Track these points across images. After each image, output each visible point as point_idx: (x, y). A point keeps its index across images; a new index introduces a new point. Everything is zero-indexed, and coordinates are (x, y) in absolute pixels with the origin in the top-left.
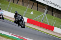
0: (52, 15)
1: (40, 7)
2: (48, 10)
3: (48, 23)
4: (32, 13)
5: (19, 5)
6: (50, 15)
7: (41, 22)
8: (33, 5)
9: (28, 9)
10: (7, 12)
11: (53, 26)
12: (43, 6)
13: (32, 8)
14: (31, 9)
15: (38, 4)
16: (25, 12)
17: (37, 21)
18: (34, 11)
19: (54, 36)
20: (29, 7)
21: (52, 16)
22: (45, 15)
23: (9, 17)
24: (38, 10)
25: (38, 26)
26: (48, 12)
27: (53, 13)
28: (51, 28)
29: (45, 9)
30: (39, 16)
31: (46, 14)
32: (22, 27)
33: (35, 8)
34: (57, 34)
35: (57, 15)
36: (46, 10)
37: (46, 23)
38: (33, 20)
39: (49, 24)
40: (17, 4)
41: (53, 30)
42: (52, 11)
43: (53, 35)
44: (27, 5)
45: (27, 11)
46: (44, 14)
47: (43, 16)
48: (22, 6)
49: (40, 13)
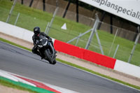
0: (112, 32)
1: (82, 14)
2: (102, 20)
3: (102, 51)
4: (64, 27)
6: (106, 33)
7: (85, 49)
8: (67, 9)
9: (55, 18)
10: (9, 25)
11: (114, 58)
12: (89, 11)
13: (64, 17)
14: (63, 19)
16: (49, 24)
17: (76, 45)
18: (70, 23)
19: (116, 80)
20: (57, 14)
21: (111, 35)
22: (94, 32)
23: (12, 37)
24: (77, 21)
25: (80, 57)
26: (102, 26)
27: (113, 26)
28: (109, 63)
29: (94, 17)
30: (81, 35)
31: (96, 31)
32: (51, 63)
33: (71, 15)
34: (122, 77)
35: (122, 32)
36: (97, 21)
37: (96, 50)
38: (67, 43)
39: (103, 54)
42: (111, 24)
43: (112, 79)
45: (53, 23)
46: (93, 29)
47: (89, 34)
48: (42, 11)
49: (84, 28)
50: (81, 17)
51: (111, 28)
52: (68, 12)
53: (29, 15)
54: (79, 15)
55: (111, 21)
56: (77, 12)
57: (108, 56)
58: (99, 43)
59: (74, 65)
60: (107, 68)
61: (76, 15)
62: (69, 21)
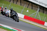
1: (34, 7)
2: (40, 9)
3: (40, 19)
4: (28, 11)
5: (18, 5)
7: (35, 18)
8: (29, 5)
9: (25, 8)
11: (44, 21)
13: (27, 8)
15: (33, 4)
17: (32, 17)
20: (25, 7)
22: (38, 13)
24: (32, 9)
27: (44, 11)
28: (43, 23)
29: (38, 8)
30: (33, 14)
31: (38, 12)
33: (30, 7)
36: (39, 9)
38: (29, 16)
39: (41, 20)
40: (16, 4)
41: (44, 25)
42: (43, 10)
44: (24, 5)
45: (24, 10)
46: (37, 12)
47: (36, 13)
48: (20, 6)
50: (33, 8)
51: (43, 11)
52: (29, 6)
53: (16, 7)
54: (33, 7)
55: (43, 9)
56: (32, 6)
57: (42, 21)
58: (39, 16)
59: (31, 24)
60: (42, 25)
61: (31, 7)
62: (29, 9)
